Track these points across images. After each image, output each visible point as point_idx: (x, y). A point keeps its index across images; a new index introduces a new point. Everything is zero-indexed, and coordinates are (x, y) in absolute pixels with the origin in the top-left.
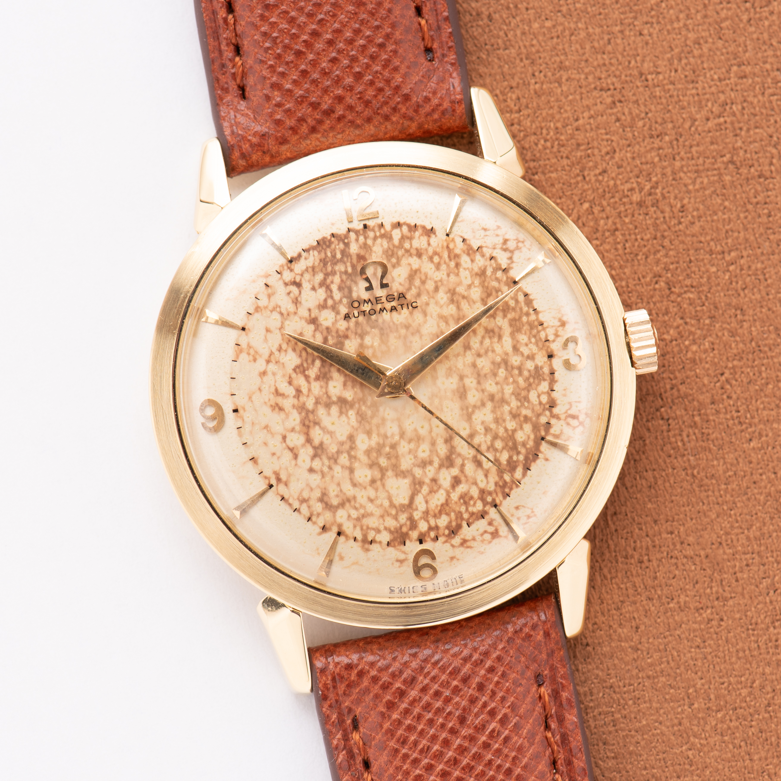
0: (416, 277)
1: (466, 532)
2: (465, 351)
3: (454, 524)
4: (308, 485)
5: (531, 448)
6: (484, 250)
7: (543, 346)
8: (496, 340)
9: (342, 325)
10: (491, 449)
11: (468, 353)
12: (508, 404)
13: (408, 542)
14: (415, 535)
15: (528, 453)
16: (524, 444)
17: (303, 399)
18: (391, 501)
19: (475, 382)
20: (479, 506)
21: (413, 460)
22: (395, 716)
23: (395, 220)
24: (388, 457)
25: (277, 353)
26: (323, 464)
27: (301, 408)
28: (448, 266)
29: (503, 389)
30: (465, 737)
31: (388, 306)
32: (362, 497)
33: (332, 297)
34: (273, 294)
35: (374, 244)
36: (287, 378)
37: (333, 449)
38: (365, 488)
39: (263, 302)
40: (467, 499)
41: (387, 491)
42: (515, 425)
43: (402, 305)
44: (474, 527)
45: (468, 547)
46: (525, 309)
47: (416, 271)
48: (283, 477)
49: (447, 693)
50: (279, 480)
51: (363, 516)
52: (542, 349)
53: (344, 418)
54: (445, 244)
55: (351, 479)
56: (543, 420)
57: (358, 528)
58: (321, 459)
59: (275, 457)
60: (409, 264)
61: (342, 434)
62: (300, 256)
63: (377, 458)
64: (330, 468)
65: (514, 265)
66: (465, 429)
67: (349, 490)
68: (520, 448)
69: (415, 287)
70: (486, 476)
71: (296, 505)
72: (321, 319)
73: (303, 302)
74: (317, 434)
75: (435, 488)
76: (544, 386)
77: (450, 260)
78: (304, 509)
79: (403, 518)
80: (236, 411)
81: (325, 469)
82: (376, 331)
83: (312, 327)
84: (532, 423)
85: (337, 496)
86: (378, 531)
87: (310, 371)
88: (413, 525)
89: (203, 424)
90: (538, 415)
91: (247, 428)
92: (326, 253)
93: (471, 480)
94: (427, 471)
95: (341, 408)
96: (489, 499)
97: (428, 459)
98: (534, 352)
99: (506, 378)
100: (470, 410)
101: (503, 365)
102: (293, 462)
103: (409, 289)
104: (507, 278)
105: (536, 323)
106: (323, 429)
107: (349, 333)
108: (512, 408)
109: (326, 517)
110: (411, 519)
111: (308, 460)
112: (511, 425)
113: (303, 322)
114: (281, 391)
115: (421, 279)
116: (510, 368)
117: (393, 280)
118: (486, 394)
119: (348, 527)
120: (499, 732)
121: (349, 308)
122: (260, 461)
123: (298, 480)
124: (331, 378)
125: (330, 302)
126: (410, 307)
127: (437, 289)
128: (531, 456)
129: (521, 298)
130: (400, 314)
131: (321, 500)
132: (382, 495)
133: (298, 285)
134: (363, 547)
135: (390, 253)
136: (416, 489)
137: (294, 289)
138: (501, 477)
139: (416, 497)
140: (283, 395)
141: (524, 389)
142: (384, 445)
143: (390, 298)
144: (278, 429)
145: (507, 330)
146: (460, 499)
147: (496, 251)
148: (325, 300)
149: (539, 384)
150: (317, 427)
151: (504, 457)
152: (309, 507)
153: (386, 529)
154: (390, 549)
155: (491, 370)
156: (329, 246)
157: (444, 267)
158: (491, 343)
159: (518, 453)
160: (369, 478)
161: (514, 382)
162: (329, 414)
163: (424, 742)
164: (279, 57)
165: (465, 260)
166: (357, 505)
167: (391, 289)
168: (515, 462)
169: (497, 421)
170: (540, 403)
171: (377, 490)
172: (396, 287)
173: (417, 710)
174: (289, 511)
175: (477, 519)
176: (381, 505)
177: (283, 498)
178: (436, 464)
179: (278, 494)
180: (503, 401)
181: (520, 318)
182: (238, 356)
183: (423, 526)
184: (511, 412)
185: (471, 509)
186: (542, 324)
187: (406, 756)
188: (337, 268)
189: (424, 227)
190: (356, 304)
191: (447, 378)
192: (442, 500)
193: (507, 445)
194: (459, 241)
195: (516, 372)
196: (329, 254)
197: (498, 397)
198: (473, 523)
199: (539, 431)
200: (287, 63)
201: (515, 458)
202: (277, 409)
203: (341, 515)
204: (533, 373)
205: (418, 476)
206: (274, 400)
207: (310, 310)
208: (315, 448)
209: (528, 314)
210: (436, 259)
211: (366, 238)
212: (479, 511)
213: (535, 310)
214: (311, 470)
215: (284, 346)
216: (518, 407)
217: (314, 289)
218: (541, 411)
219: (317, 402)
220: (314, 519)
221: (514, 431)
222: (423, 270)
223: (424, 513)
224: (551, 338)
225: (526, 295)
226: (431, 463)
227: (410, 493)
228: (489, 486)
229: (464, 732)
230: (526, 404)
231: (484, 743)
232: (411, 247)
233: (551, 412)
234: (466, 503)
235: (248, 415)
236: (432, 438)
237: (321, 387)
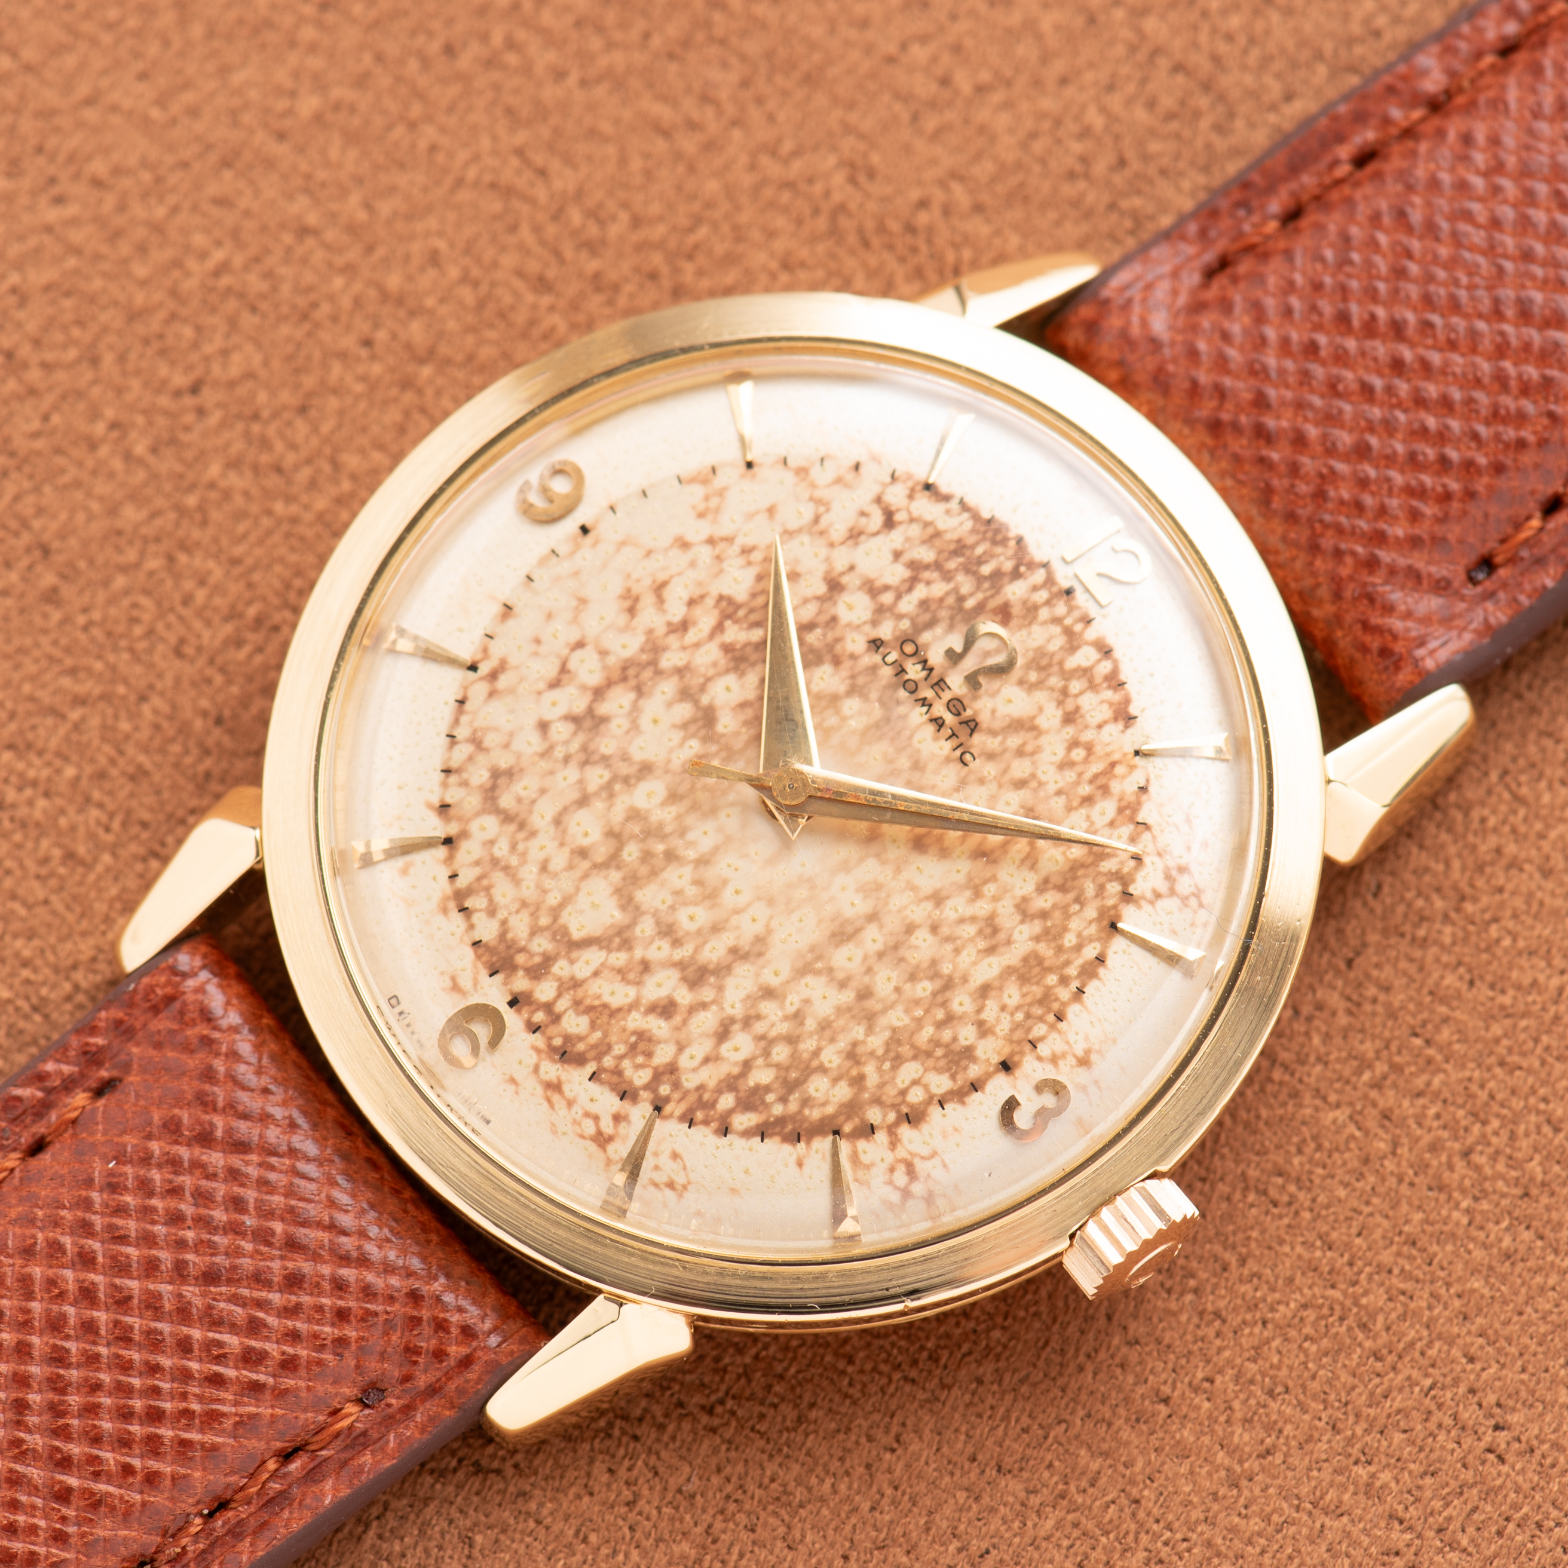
0: (1022, 734)
1: (576, 1080)
2: (927, 898)
3: (581, 1047)
4: (511, 735)
5: (805, 1119)
6: (1146, 836)
7: (1019, 1042)
8: (982, 944)
9: (856, 643)
10: (763, 1043)
11: (928, 906)
12: (870, 1030)
13: (499, 978)
14: (521, 983)
15: (792, 1118)
16: (806, 1102)
17: (673, 641)
18: (562, 905)
19: (879, 946)
20: (640, 1078)
21: (663, 907)
22: (156, 1147)
23: (1111, 641)
24: (647, 856)
25: (736, 548)
26: (566, 743)
27: (654, 648)
28: (1077, 783)
29: (892, 1006)
30: (180, 1296)
31: (939, 710)
32: (542, 848)
33: (899, 597)
34: (847, 486)
35: (1045, 623)
36: (697, 592)
37: (606, 745)
38: (562, 844)
39: (822, 476)
40: (642, 1046)
41: (578, 889)
42: (834, 1065)
43: (953, 735)
44: (594, 1088)
45: (549, 1100)
46: (1072, 971)
47: (1034, 728)
48: (503, 682)
49: (249, 1221)
50: (493, 676)
51: (506, 868)
52: (1011, 1042)
53: (677, 736)
54: (1116, 757)
55: (565, 809)
56: (874, 1115)
57: (477, 871)
58: (575, 733)
59: (533, 647)
60: (1041, 709)
61: (644, 748)
62: (947, 498)
63: (633, 837)
64: (567, 759)
65: (1146, 907)
66: (776, 974)
67: (542, 816)
68: (795, 1098)
69: (1002, 743)
70: (706, 1060)
71: (462, 733)
72: (845, 598)
73: (862, 548)
74: (618, 702)
75: (631, 976)
76: (941, 1083)
77: (1091, 782)
78: (463, 751)
79: (542, 944)
80: (585, 530)
81: (559, 752)
82: (877, 712)
83: (822, 589)
84: (857, 1095)
85: (519, 800)
86: (492, 912)
87: (735, 628)
88: (537, 972)
89: (527, 483)
90: (877, 1101)
91: (564, 567)
92: (977, 543)
93: (682, 1036)
94: (657, 943)
95: (693, 720)
96: (664, 1090)
97: (680, 934)
98: (997, 1030)
99: (917, 1002)
100: (819, 965)
101: (938, 984)
102: (542, 686)
103: (993, 733)
104: (1115, 907)
105: (1056, 1006)
106: (635, 708)
107: (847, 664)
108: (864, 1042)
109: (468, 801)
110: (548, 960)
111: (561, 710)
112: (831, 1057)
113: (822, 568)
114: (667, 593)
115: (1024, 744)
116: (940, 999)
117: (994, 695)
118: (867, 979)
119: (469, 851)
120: (224, 1356)
121: (896, 639)
122: (511, 623)
123: (512, 711)
124: (742, 674)
125: (887, 598)
126: (958, 753)
127: (1020, 784)
128: (789, 1127)
129: (1090, 952)
130: (936, 739)
131: (496, 774)
132: (566, 883)
133: (889, 522)
134: (445, 899)
135: (1044, 662)
136: (610, 940)
137: (877, 519)
138: (719, 1091)
139: (595, 948)
140: (660, 600)
141: (913, 1046)
142: (663, 837)
143: (956, 706)
144: (592, 625)
145: (1012, 956)
146: (634, 1033)
147: (1156, 859)
148: (886, 588)
149: (939, 1071)
150: (632, 696)
151: (761, 1076)
152: (470, 758)
153: (504, 922)
154: (469, 953)
155: (917, 967)
156: (995, 543)
157: (1070, 776)
158: (971, 940)
159: (784, 1100)
160: (585, 842)
161: (919, 1022)
162: (669, 705)
163: (131, 1226)
164: (1317, 287)
165: (1106, 808)
166: (521, 847)
167: (975, 698)
168: (763, 1102)
169: (825, 1026)
170: (903, 1093)
171: (570, 867)
172: (982, 707)
173: (187, 1181)
174: (444, 728)
175: (614, 1088)
176: (545, 892)
177: (461, 702)
178: (679, 954)
179: (466, 688)
180: (870, 1019)
181: (1050, 970)
182: (692, 480)
183: (545, 991)
184: (855, 1044)
185: (626, 1064)
186: (1059, 1018)
187: (87, 1204)
188: (961, 578)
189: (1127, 701)
190: (909, 648)
191: (857, 891)
192: (615, 1002)
193: (787, 1069)
194: (1137, 779)
195: (940, 1014)
196: (979, 550)
197: (872, 1004)
198: (602, 1082)
199: (849, 1118)
200: (1314, 308)
201: (770, 1098)
202: (627, 604)
203: (487, 826)
204: (956, 1047)
205: (638, 931)
206: (643, 588)
207: (852, 568)
208: (590, 711)
209: (1064, 981)
210: (1078, 754)
211: (1048, 603)
212: (631, 1083)
213: (1081, 991)
214: (543, 727)
215: (757, 556)
216: (872, 1054)
217: (897, 555)
218: (889, 1101)
219: (680, 671)
220: (453, 779)
221: (823, 1070)
222: (1043, 740)
223: (572, 978)
224: (1043, 1049)
225: (1100, 960)
226: (677, 943)
227: (597, 932)
228: (690, 1076)
229: (190, 1291)
230: (887, 1065)
231: (188, 1338)
232: (1077, 696)
233: (897, 1123)
234: (633, 1048)
235: (588, 554)
236: (727, 921)
237: (715, 664)
